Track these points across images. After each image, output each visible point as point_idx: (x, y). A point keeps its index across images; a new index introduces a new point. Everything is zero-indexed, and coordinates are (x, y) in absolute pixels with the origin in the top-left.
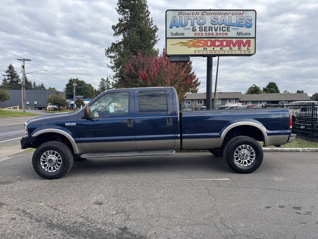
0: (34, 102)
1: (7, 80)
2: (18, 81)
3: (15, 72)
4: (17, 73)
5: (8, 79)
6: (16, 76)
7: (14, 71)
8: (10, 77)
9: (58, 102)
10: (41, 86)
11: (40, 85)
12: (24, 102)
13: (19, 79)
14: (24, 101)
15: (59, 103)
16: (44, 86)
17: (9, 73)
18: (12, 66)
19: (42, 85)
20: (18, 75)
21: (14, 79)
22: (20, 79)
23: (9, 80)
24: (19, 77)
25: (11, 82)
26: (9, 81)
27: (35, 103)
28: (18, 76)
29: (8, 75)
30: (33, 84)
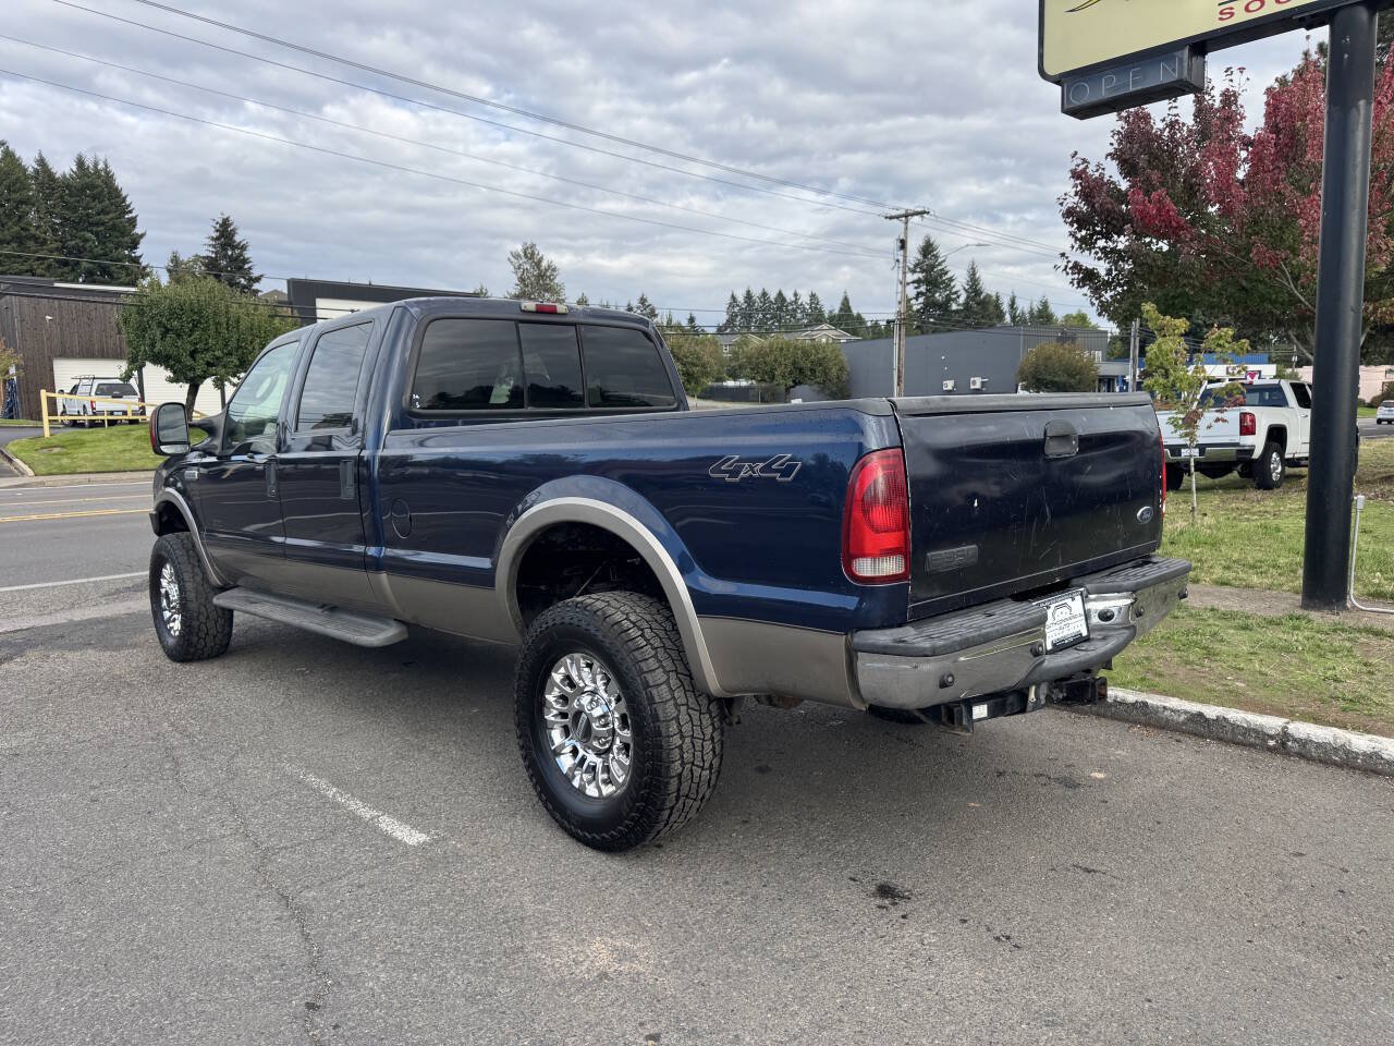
0: (972, 379)
1: (913, 302)
2: (948, 300)
3: (940, 264)
4: (946, 269)
5: (919, 295)
6: (943, 282)
7: (940, 260)
8: (923, 289)
9: (1049, 378)
10: (1040, 311)
11: (1036, 306)
12: (898, 385)
13: (954, 290)
14: (899, 377)
15: (1056, 379)
16: (1053, 309)
17: (922, 272)
18: (931, 245)
19: (1045, 305)
20: (949, 276)
21: (937, 295)
22: (956, 293)
23: (921, 300)
24: (952, 284)
25: (926, 305)
26: (917, 305)
27: (974, 383)
28: (951, 279)
29: (918, 282)
30: (1005, 307)
